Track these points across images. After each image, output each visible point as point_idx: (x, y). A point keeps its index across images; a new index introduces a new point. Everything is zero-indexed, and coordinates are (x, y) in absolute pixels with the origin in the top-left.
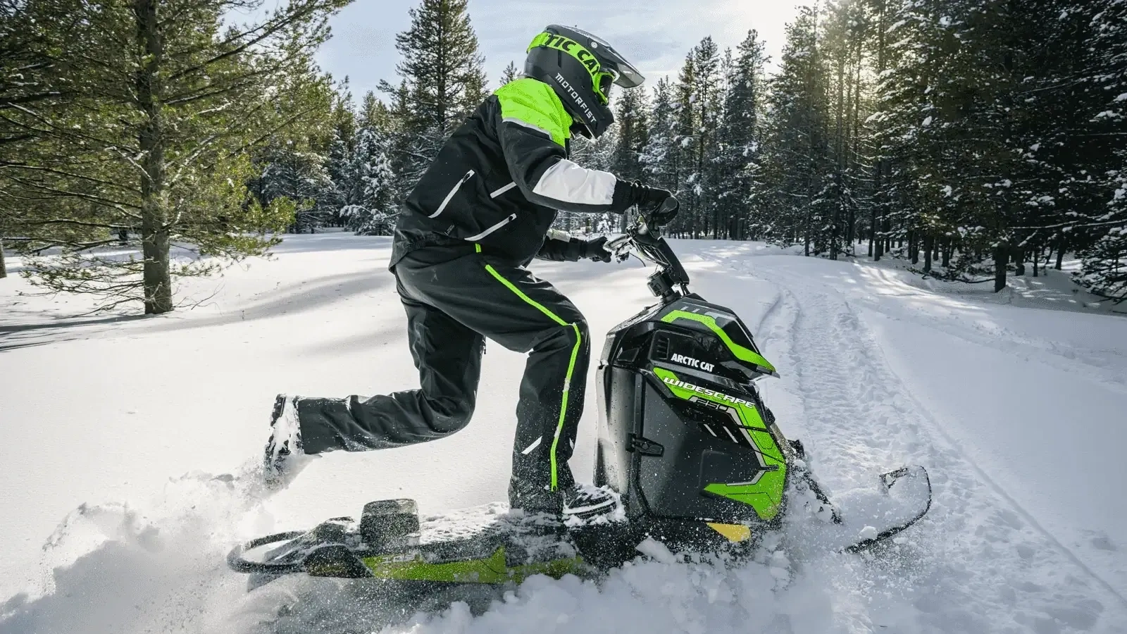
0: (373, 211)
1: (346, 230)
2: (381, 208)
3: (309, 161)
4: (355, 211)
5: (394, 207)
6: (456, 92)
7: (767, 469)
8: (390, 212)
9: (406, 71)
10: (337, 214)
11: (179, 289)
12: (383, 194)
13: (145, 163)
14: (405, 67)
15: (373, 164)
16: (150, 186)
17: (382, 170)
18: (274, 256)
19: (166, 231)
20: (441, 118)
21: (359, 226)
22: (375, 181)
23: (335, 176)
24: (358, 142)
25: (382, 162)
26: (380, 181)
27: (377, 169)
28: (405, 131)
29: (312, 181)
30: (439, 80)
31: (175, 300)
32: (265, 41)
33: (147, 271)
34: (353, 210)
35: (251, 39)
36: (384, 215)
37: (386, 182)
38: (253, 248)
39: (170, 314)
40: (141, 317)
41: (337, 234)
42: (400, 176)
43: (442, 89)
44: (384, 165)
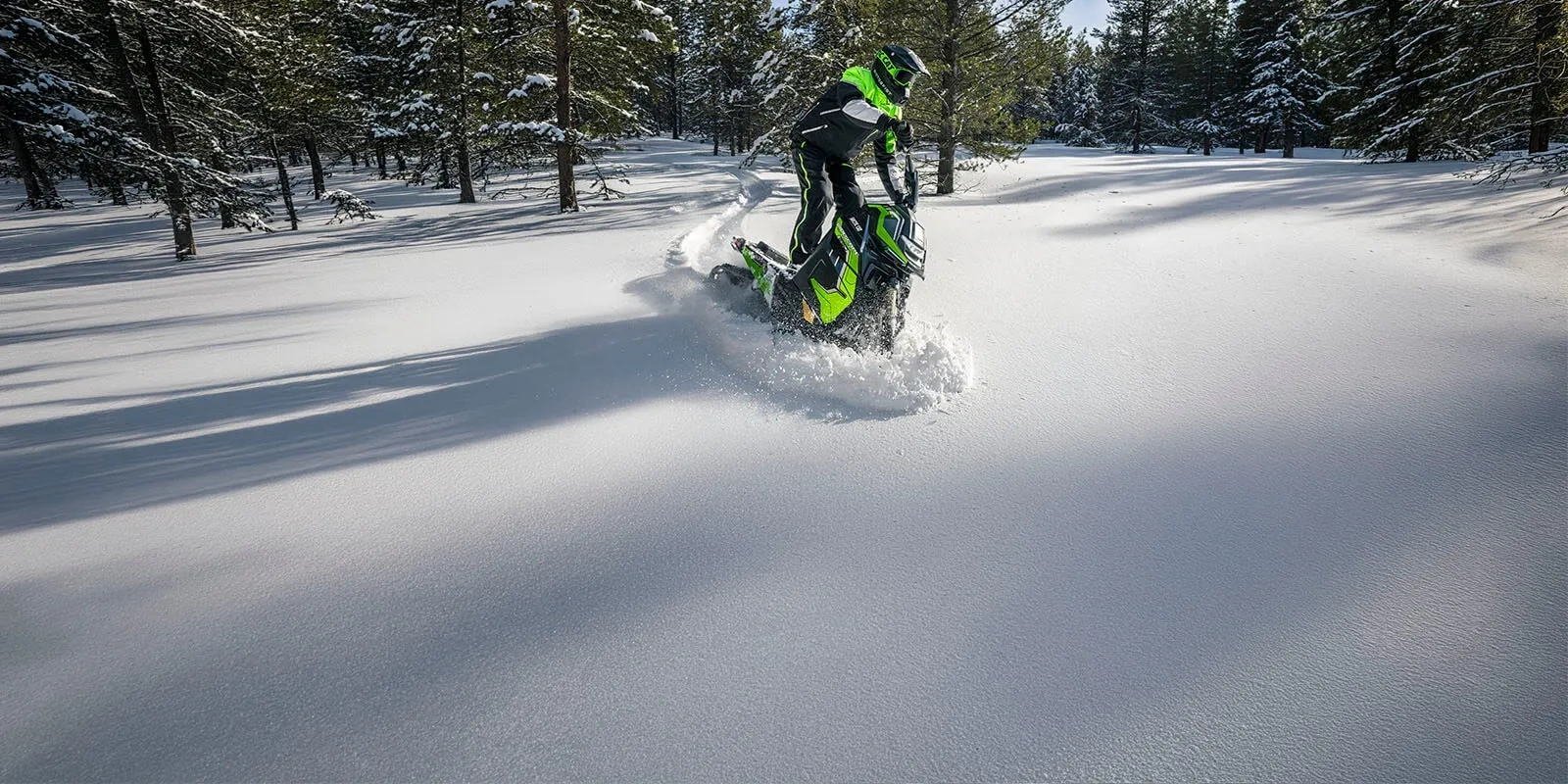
0: (1081, 128)
1: (1058, 142)
2: (1087, 127)
3: (1035, 92)
4: (1067, 128)
5: (1098, 126)
6: (1159, 30)
7: (840, 292)
8: (1095, 129)
9: (1115, 19)
10: (1052, 130)
11: (960, 178)
12: (1090, 115)
13: (945, 97)
14: (1115, 16)
15: (1082, 93)
16: (946, 113)
17: (1090, 97)
18: (1020, 160)
19: (953, 141)
20: (1143, 54)
21: (1068, 140)
22: (1083, 106)
23: (1052, 102)
24: (1071, 77)
25: (1090, 91)
26: (1088, 106)
27: (1086, 97)
28: (1111, 66)
29: (1036, 107)
30: (1144, 23)
31: (955, 187)
32: (1024, 10)
33: (940, 167)
34: (1065, 127)
35: (1014, 9)
36: (1089, 132)
37: (1093, 106)
38: (1006, 154)
39: (953, 195)
40: (935, 195)
41: (1051, 145)
42: (1105, 101)
43: (1146, 30)
44: (1091, 93)
